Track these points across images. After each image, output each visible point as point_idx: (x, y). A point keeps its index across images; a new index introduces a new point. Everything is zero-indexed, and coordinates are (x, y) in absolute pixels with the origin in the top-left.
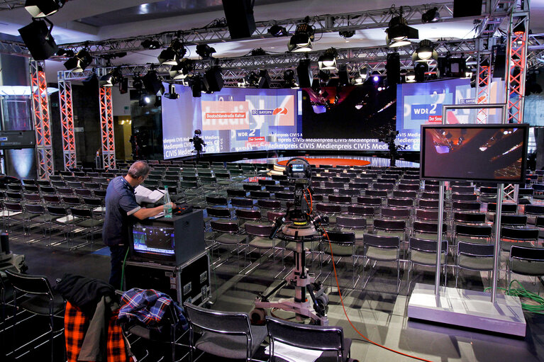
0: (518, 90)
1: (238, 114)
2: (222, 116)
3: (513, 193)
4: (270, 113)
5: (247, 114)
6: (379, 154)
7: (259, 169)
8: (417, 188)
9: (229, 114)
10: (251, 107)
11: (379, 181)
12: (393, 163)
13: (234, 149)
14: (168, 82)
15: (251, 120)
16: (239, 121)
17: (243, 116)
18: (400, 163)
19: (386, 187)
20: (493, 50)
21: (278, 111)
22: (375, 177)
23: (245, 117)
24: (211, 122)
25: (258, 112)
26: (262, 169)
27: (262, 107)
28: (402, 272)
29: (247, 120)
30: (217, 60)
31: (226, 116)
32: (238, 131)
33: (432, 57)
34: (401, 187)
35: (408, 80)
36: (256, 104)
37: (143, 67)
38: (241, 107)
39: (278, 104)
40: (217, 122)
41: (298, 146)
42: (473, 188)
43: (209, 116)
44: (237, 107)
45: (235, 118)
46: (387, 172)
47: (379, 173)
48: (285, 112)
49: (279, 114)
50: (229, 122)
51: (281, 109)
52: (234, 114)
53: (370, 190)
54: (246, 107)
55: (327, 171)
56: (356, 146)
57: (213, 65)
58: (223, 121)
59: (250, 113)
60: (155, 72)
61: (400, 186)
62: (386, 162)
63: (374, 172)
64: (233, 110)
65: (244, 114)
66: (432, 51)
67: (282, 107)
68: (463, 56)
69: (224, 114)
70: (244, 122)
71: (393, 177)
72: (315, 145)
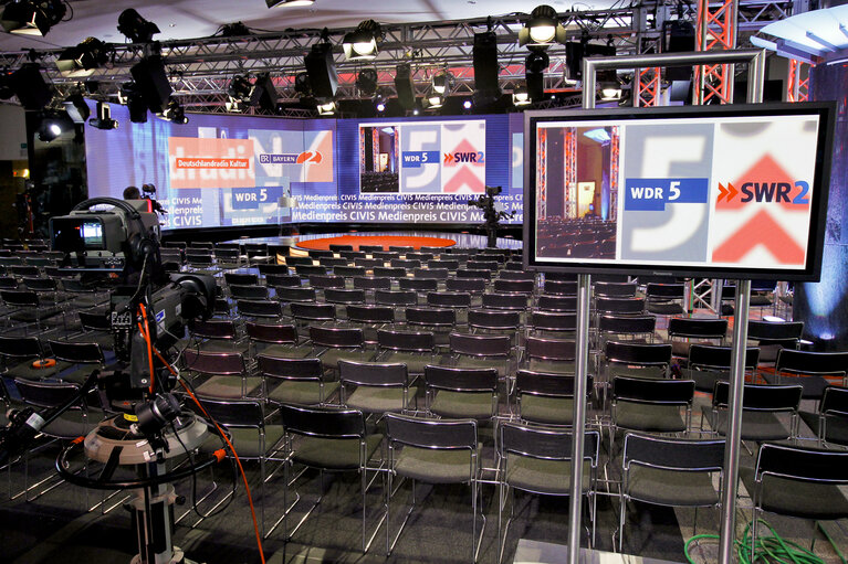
0: (720, 91)
1: (235, 160)
2: (206, 164)
3: (709, 294)
4: (290, 160)
5: (252, 161)
6: (473, 230)
7: (251, 255)
8: (529, 287)
9: (219, 160)
10: (259, 150)
11: (461, 274)
12: (492, 243)
13: (230, 221)
14: (94, 98)
15: (259, 172)
16: (237, 173)
17: (244, 164)
18: (503, 243)
19: (470, 286)
20: (664, 31)
21: (305, 157)
22: (453, 266)
23: (247, 167)
24: (186, 174)
25: (271, 159)
26: (259, 254)
27: (277, 149)
28: (490, 491)
29: (251, 173)
30: (158, 45)
31: (213, 164)
32: (235, 191)
33: (556, 39)
34: (499, 286)
35: (517, 100)
36: (267, 144)
37: (15, 56)
38: (241, 149)
39: (306, 145)
40: (198, 175)
41: (348, 216)
42: (633, 287)
43: (181, 163)
44: (235, 149)
45: (229, 167)
46: (478, 258)
47: (463, 259)
48: (318, 158)
49: (307, 163)
50: (219, 176)
51: (311, 154)
52: (228, 161)
53: (439, 292)
54: (250, 149)
55: (369, 257)
56: (445, 216)
57: (150, 53)
58: (208, 172)
59: (256, 159)
60: (38, 67)
61: (496, 283)
62: (480, 242)
63: (454, 257)
64: (227, 154)
65: (247, 161)
66: (556, 26)
67: (313, 150)
68: (611, 41)
69: (210, 160)
70: (246, 174)
71: (488, 266)
72: (376, 215)
